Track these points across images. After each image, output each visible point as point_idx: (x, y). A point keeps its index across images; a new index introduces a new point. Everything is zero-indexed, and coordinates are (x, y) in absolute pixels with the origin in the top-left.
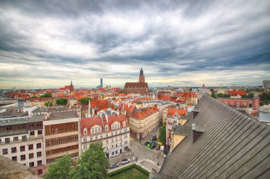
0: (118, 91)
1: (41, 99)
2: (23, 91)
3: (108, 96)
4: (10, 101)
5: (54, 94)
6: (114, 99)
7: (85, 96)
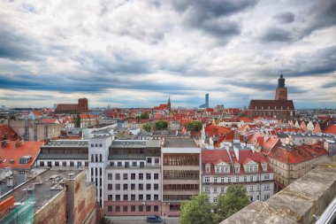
0: (237, 114)
2: (119, 110)
3: (225, 120)
4: (110, 121)
6: (236, 126)
7: (188, 119)
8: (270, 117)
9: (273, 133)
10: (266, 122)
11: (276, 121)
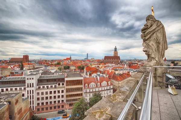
0: (100, 62)
1: (56, 65)
2: (46, 61)
3: (94, 65)
4: (41, 66)
5: (61, 63)
6: (99, 67)
7: (79, 64)
8: (112, 63)
9: (113, 69)
10: (110, 65)
11: (114, 65)
